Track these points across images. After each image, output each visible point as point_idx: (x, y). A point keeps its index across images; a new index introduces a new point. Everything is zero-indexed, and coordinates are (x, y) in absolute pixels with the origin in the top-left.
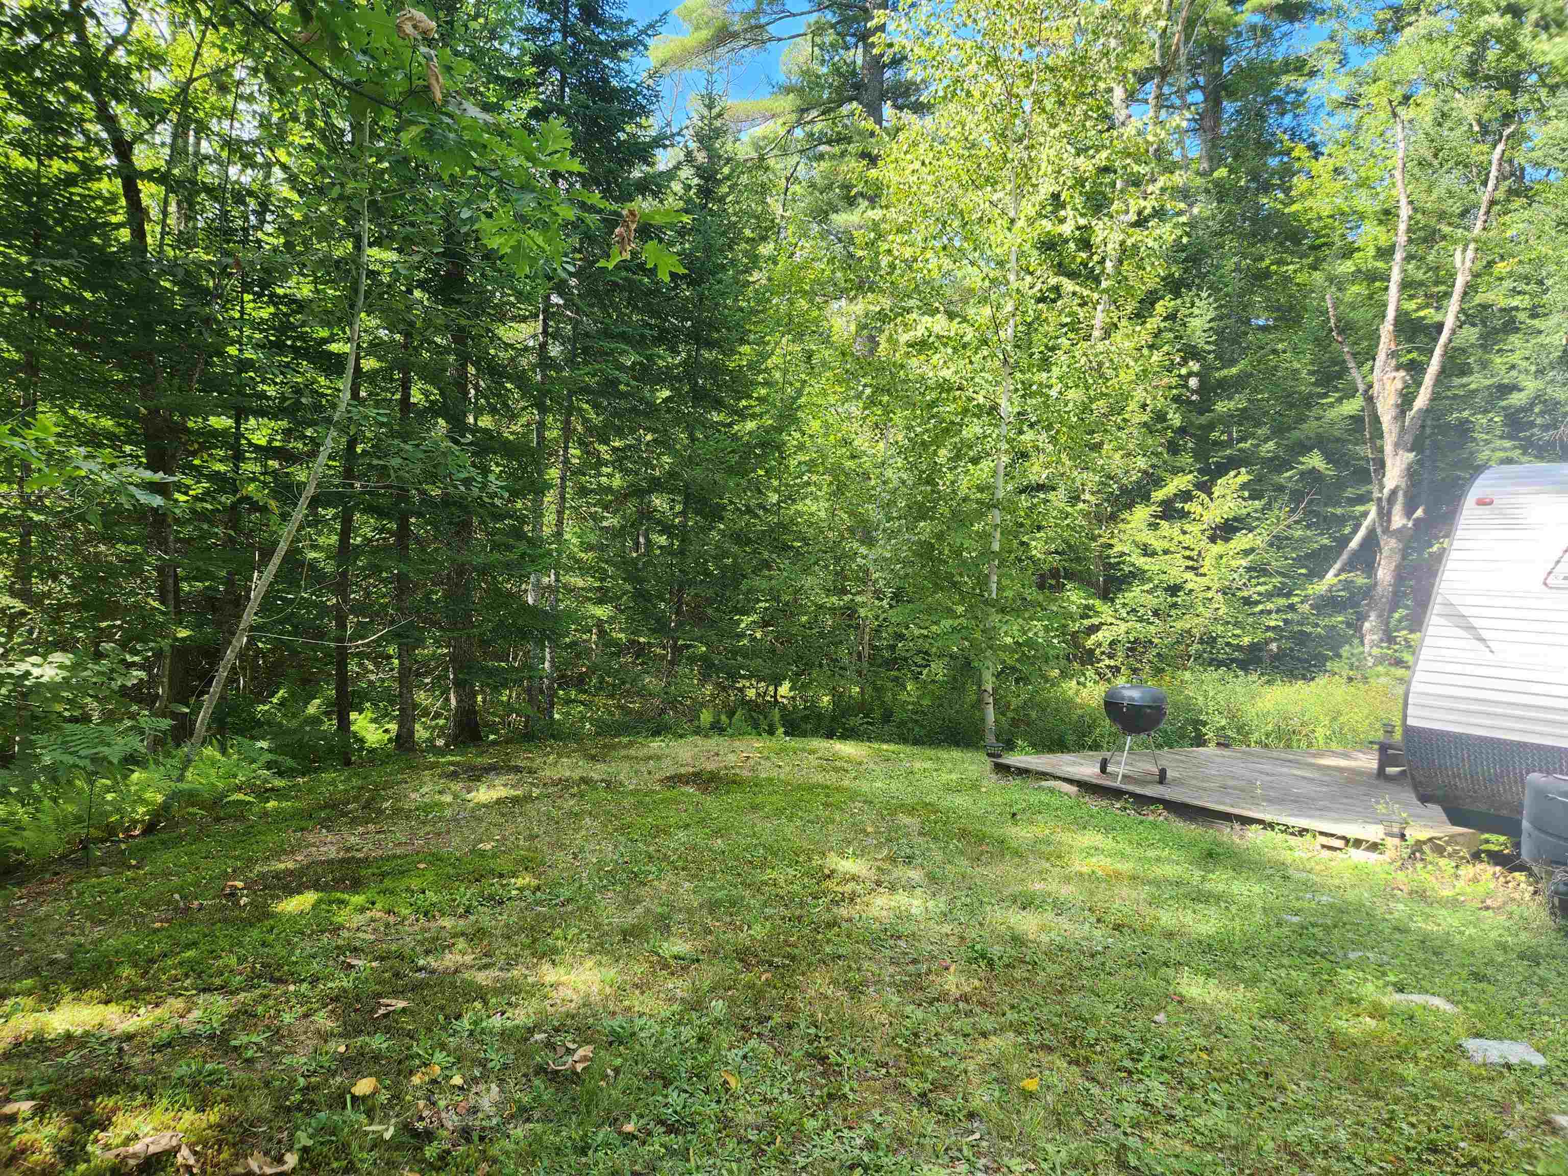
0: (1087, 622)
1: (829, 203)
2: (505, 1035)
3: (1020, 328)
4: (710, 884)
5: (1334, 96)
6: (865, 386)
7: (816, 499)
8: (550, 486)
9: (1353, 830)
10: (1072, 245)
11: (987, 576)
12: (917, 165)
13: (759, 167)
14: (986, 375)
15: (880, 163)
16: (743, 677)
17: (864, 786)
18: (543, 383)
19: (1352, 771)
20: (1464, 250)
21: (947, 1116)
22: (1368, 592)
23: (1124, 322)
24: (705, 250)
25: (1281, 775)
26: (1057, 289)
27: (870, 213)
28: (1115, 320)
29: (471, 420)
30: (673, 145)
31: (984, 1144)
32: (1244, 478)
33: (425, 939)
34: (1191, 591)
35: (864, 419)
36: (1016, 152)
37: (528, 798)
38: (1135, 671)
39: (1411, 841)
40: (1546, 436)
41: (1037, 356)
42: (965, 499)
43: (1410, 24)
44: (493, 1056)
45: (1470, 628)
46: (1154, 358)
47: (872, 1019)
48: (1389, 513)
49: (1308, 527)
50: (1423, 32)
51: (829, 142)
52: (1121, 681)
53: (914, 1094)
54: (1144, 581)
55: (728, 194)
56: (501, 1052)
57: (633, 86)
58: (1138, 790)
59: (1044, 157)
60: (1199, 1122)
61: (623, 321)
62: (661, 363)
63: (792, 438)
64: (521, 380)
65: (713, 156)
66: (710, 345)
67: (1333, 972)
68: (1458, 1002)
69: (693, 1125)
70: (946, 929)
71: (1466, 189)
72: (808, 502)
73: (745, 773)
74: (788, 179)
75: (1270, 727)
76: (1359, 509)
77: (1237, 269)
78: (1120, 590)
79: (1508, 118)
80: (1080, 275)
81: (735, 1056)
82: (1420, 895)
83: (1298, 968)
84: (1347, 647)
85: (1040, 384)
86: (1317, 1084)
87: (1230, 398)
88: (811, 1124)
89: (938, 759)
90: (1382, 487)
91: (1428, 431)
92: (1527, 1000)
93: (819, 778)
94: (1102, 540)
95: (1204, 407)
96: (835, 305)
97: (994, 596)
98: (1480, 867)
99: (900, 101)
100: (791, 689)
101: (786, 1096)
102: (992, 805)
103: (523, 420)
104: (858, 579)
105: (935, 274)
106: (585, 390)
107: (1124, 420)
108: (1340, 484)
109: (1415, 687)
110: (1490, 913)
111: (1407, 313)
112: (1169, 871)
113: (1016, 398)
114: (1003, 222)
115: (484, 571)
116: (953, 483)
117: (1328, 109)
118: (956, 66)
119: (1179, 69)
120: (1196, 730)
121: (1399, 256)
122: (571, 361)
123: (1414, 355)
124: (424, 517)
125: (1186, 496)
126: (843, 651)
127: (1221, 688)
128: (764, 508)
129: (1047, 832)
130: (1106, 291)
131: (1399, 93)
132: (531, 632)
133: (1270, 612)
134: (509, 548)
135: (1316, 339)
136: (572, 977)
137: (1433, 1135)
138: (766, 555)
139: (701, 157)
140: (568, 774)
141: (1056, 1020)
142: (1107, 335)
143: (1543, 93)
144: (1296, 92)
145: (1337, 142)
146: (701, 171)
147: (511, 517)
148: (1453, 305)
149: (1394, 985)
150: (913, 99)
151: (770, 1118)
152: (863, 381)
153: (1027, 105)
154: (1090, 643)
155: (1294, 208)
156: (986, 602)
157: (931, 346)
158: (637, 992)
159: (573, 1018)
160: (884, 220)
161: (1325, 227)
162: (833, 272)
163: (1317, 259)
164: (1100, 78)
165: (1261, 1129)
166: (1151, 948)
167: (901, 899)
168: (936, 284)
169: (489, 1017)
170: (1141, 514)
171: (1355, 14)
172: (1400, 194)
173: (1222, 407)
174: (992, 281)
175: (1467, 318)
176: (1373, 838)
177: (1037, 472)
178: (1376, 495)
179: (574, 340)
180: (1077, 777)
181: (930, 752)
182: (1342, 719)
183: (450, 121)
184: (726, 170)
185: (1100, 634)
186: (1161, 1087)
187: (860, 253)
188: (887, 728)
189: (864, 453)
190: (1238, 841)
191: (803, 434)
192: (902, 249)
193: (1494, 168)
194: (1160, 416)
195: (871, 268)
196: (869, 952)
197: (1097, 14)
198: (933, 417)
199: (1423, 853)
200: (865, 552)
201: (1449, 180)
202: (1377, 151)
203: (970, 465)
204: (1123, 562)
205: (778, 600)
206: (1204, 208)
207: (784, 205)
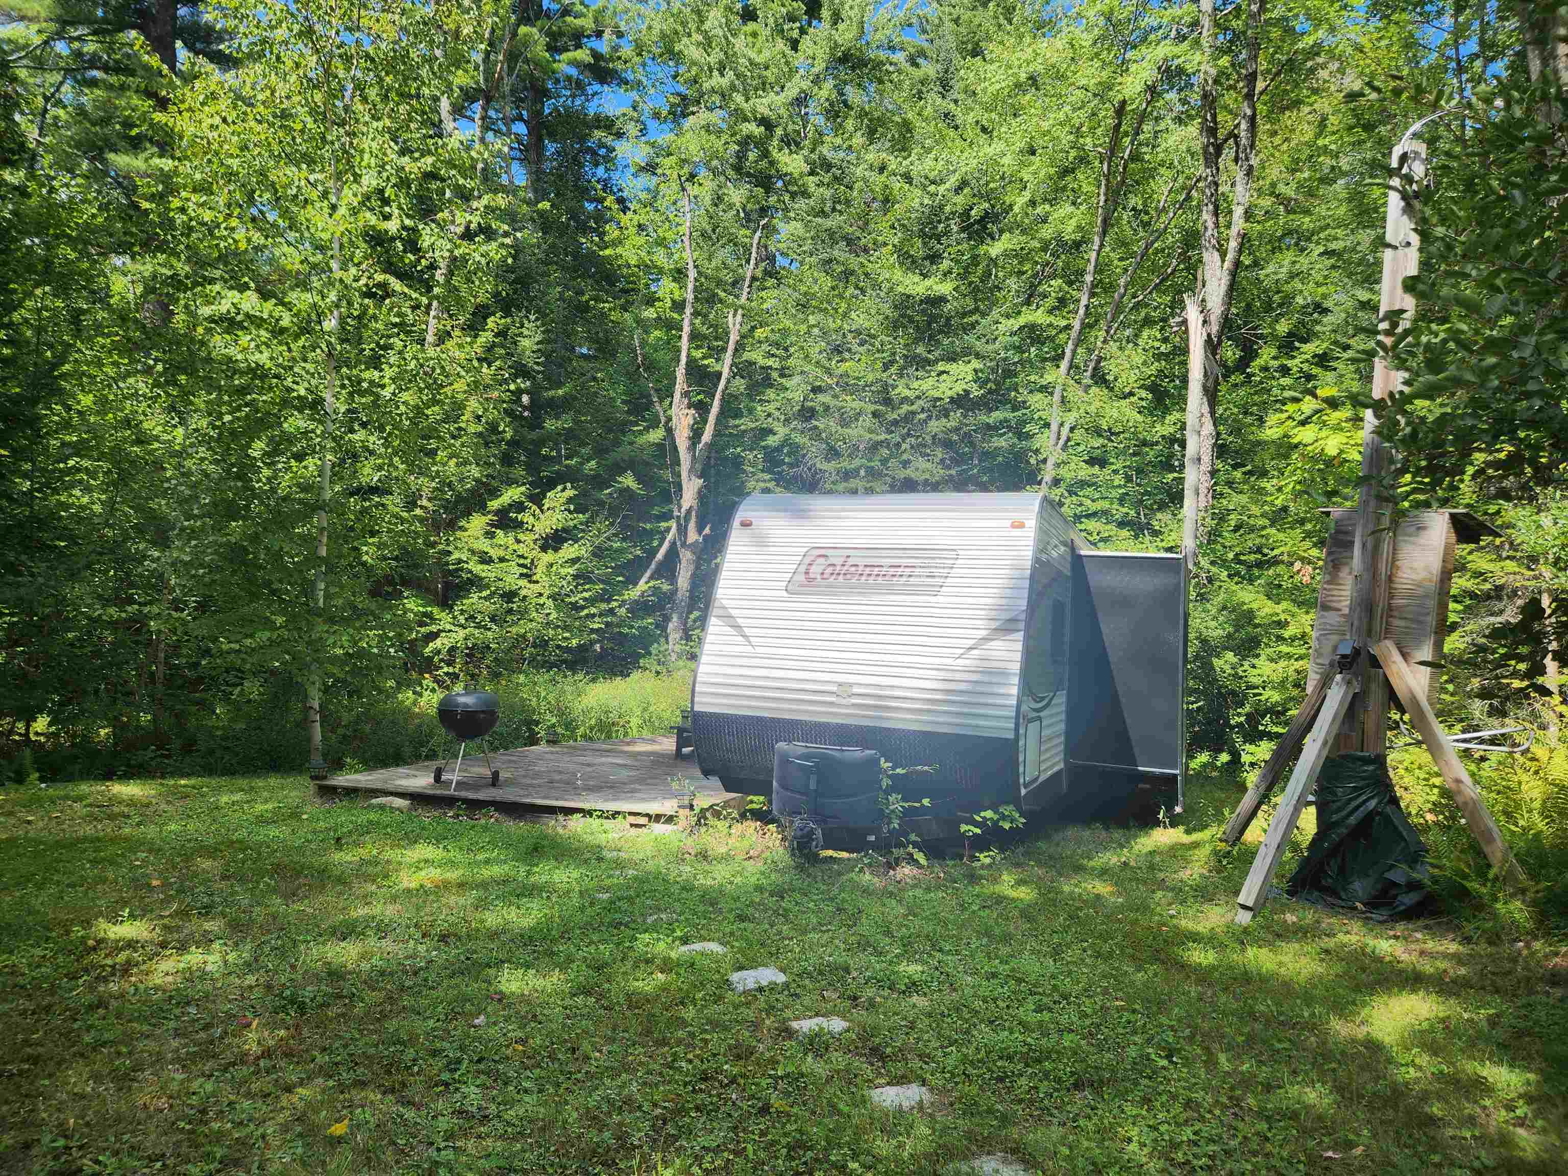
0: (425, 630)
1: (106, 140)
3: (346, 321)
5: (637, 160)
6: (156, 360)
7: (88, 489)
9: (654, 808)
10: (399, 245)
11: (313, 584)
12: (217, 120)
14: (308, 366)
15: (171, 108)
17: (151, 831)
19: (655, 754)
20: (734, 316)
22: (670, 597)
23: (457, 332)
25: (603, 764)
26: (383, 285)
27: (156, 161)
28: (449, 328)
32: (570, 493)
34: (525, 597)
35: (156, 398)
36: (335, 134)
38: (473, 676)
39: (697, 809)
40: (792, 472)
41: (366, 353)
42: (285, 499)
43: (693, 113)
45: (738, 628)
46: (485, 371)
47: (146, 1107)
48: (686, 527)
49: (624, 539)
50: (703, 123)
51: (106, 68)
52: (459, 688)
54: (481, 588)
58: (471, 795)
59: (366, 146)
60: (511, 1114)
63: (53, 413)
67: (633, 939)
68: (728, 943)
70: (250, 980)
71: (735, 263)
72: (77, 492)
74: (47, 99)
75: (593, 722)
76: (664, 525)
77: (561, 298)
78: (459, 597)
79: (763, 211)
80: (408, 278)
82: (703, 856)
83: (605, 942)
84: (655, 645)
85: (371, 382)
86: (615, 1047)
87: (557, 418)
89: (252, 788)
90: (680, 508)
91: (712, 462)
92: (775, 930)
93: (88, 830)
94: (441, 547)
95: (535, 423)
96: (117, 261)
97: (321, 603)
98: (749, 823)
99: (197, 45)
100: (50, 724)
102: (314, 832)
104: (147, 586)
105: (243, 246)
107: (459, 429)
108: (650, 502)
109: (700, 677)
110: (751, 862)
111: (696, 360)
112: (496, 871)
113: (343, 394)
114: (324, 206)
116: (270, 480)
117: (633, 170)
118: (263, 24)
119: (503, 97)
120: (530, 730)
121: (688, 310)
123: (701, 397)
125: (519, 507)
126: (130, 673)
127: (552, 688)
128: (10, 499)
129: (375, 852)
130: (437, 297)
131: (686, 170)
133: (594, 616)
135: (628, 373)
137: (705, 1066)
141: (372, 1051)
142: (440, 342)
143: (787, 198)
144: (606, 147)
145: (640, 201)
148: (728, 357)
149: (681, 938)
150: (213, 47)
152: (154, 354)
153: (348, 88)
154: (428, 651)
155: (608, 252)
156: (318, 613)
157: (239, 325)
160: (176, 172)
161: (633, 275)
162: (109, 220)
163: (627, 302)
164: (424, 83)
165: (566, 1103)
166: (474, 952)
167: (194, 957)
168: (245, 257)
170: (477, 523)
171: (652, 91)
172: (688, 257)
173: (550, 424)
174: (313, 267)
175: (739, 370)
176: (670, 813)
177: (369, 474)
178: (676, 513)
180: (411, 790)
181: (243, 782)
182: (651, 709)
185: (438, 643)
186: (477, 1091)
187: (145, 205)
188: (188, 760)
189: (157, 438)
190: (561, 831)
191: (69, 408)
192: (200, 211)
193: (754, 250)
194: (493, 428)
195: (161, 225)
196: (145, 1028)
197: (418, 18)
198: (247, 405)
199: (706, 819)
200: (156, 554)
201: (724, 254)
202: (671, 217)
203: (293, 463)
204: (462, 569)
205: (32, 613)
206: (529, 235)
207: (41, 129)
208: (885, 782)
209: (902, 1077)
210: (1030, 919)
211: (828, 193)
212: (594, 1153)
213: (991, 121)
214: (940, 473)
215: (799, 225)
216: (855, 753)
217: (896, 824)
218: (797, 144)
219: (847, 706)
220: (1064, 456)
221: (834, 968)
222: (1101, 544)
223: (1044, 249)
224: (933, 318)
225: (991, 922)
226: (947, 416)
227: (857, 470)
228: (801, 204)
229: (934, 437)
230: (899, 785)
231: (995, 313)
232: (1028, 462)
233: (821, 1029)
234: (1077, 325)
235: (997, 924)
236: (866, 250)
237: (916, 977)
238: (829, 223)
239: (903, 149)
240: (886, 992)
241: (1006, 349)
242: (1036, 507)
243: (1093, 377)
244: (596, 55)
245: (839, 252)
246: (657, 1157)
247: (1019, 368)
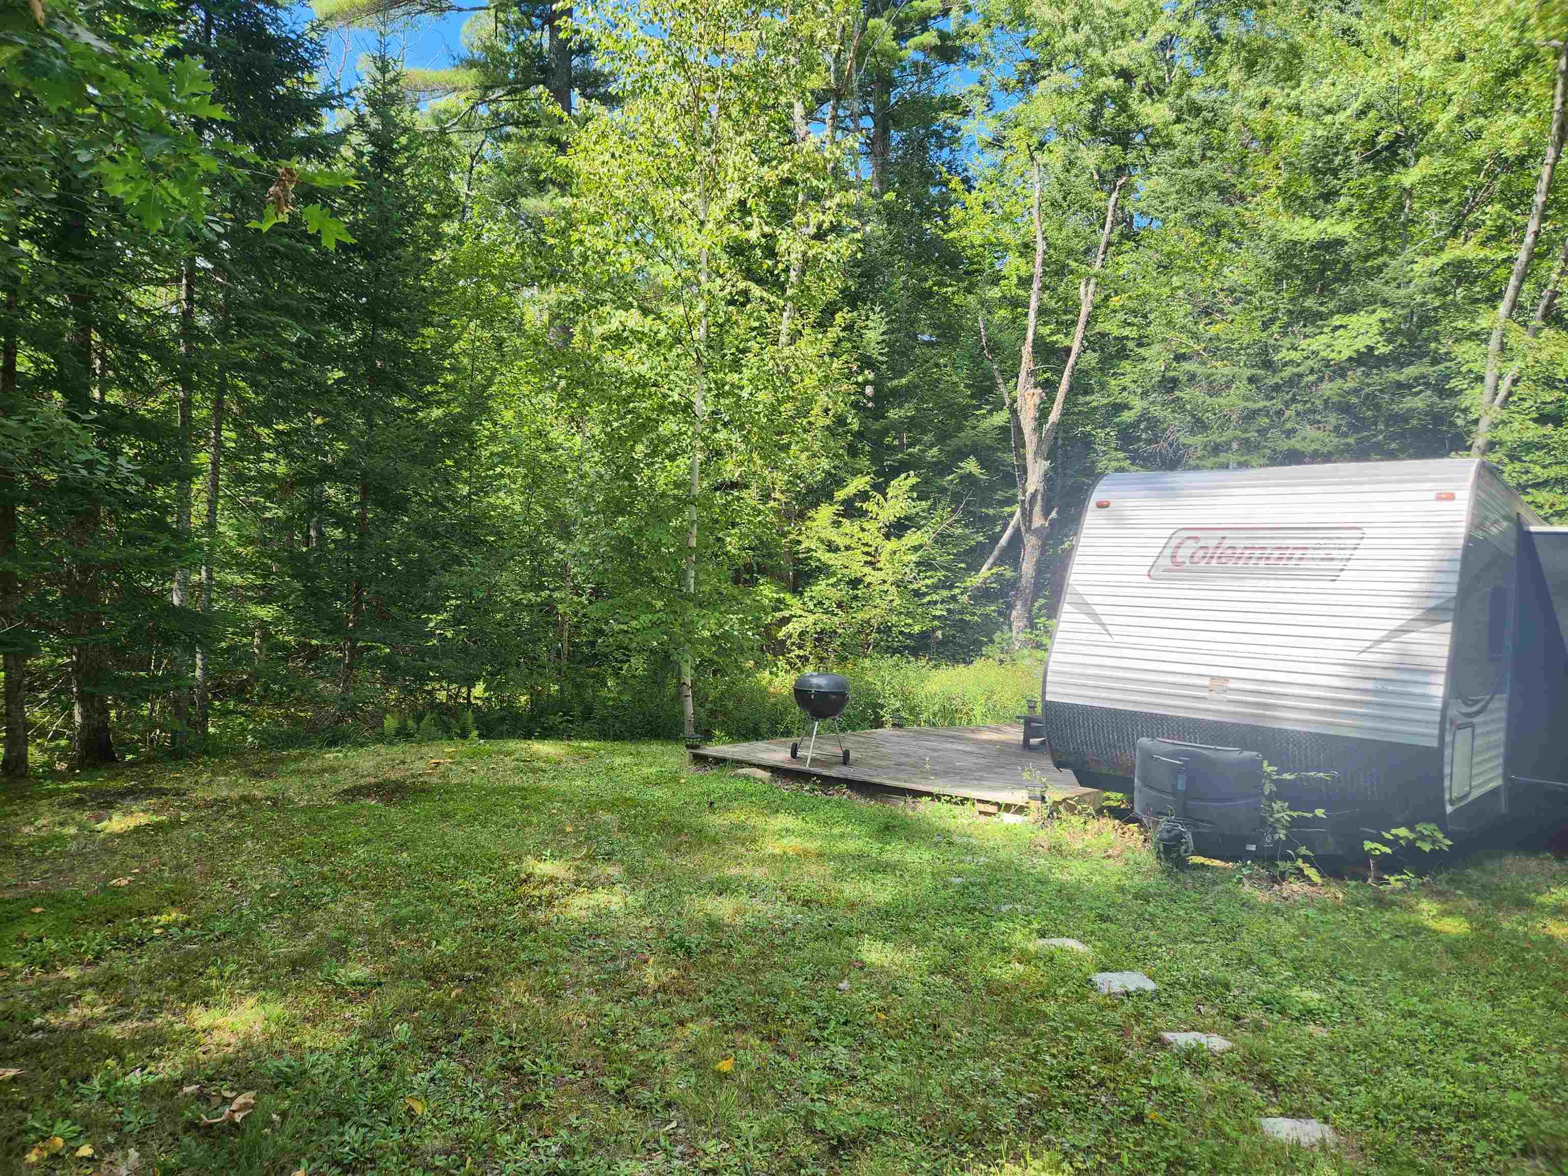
0: (778, 615)
1: (518, 187)
2: (146, 1093)
3: (712, 329)
4: (394, 901)
5: (984, 136)
6: (560, 377)
7: (510, 492)
8: (199, 472)
9: (1004, 797)
10: (758, 252)
11: (685, 571)
12: (607, 157)
13: (441, 141)
14: (681, 374)
15: (570, 151)
16: (432, 679)
17: (563, 786)
18: (188, 355)
19: (1002, 743)
20: (1087, 285)
21: (644, 1109)
22: (1013, 584)
23: (808, 330)
24: (380, 223)
25: (946, 750)
26: (745, 293)
27: (560, 200)
28: (800, 327)
29: (96, 394)
30: (341, 107)
31: (681, 1131)
32: (913, 480)
33: (43, 994)
34: (869, 584)
35: (559, 411)
36: (703, 154)
37: (175, 824)
38: (821, 659)
39: (1049, 802)
40: (1150, 448)
41: (729, 357)
42: (663, 495)
43: (1044, 78)
44: (132, 1118)
45: (1094, 615)
46: (835, 365)
47: (569, 1021)
48: (1031, 511)
49: (966, 526)
50: (1054, 86)
51: (516, 124)
52: (809, 670)
53: (612, 1092)
54: (829, 575)
55: (406, 166)
56: (142, 1112)
57: (293, 36)
58: (826, 772)
59: (730, 162)
60: (877, 1078)
61: (286, 294)
62: (331, 341)
63: (484, 428)
64: (160, 351)
65: (388, 122)
66: (388, 324)
67: (988, 925)
68: (1088, 942)
69: (372, 1161)
70: (646, 921)
71: (1088, 230)
72: (502, 494)
73: (435, 780)
74: (473, 158)
75: (936, 708)
76: (1007, 510)
77: (905, 287)
78: (808, 584)
79: (1120, 170)
80: (767, 283)
81: (420, 1079)
82: (1057, 850)
83: (961, 925)
84: (998, 633)
85: (732, 385)
86: (975, 1030)
87: (901, 406)
88: (503, 1140)
89: (639, 753)
90: (1024, 492)
91: (1060, 442)
92: (1140, 935)
93: (516, 781)
94: (792, 537)
95: (878, 414)
96: (526, 293)
97: (692, 589)
98: (1104, 821)
99: (589, 90)
100: (485, 690)
101: (477, 1114)
102: (691, 796)
103: (164, 397)
104: (555, 574)
105: (628, 268)
106: (242, 366)
107: (810, 423)
108: (992, 488)
109: (1052, 667)
110: (1111, 861)
111: (1043, 337)
112: (851, 846)
113: (710, 397)
114: (694, 223)
115: (114, 566)
116: (650, 479)
117: (979, 147)
118: (643, 62)
119: (852, 94)
120: (876, 713)
121: (1036, 285)
122: (222, 332)
123: (1049, 374)
124: (35, 505)
125: (864, 496)
126: (542, 649)
127: (896, 673)
128: (453, 500)
129: (743, 818)
130: (791, 298)
131: (1034, 140)
132: (178, 637)
133: (936, 603)
134: (145, 540)
135: (971, 356)
136: (230, 1019)
137: (1071, 1063)
138: (456, 550)
139: (374, 123)
140: (225, 794)
141: (749, 999)
142: (792, 341)
143: (1147, 151)
144: (952, 128)
145: (985, 179)
146: (373, 137)
147: (149, 506)
148: (1079, 331)
149: (1038, 931)
150: (602, 90)
151: (460, 1139)
152: (558, 372)
153: (714, 109)
154: (781, 635)
155: (952, 235)
156: (687, 597)
157: (625, 341)
158: (308, 1026)
159: (231, 1063)
160: (575, 209)
161: (978, 255)
162: (523, 257)
163: (971, 284)
164: (781, 92)
165: (930, 1077)
166: (835, 920)
167: (600, 897)
168: (629, 279)
169: (125, 1074)
170: (825, 513)
171: (1000, 62)
172: (1036, 229)
173: (893, 414)
174: (685, 281)
175: (1090, 344)
176: (1021, 803)
177: (730, 470)
178: (1020, 497)
179: (226, 309)
180: (771, 763)
181: (631, 747)
182: (995, 697)
183: (55, 45)
184: (404, 140)
185: (790, 626)
186: (844, 1051)
187: (551, 241)
188: (586, 725)
189: (560, 446)
190: (910, 813)
191: (495, 424)
192: (594, 241)
193: (1110, 214)
194: (841, 421)
195: (562, 257)
196: (566, 954)
197: (777, 30)
198: (630, 412)
199: (1059, 812)
200: (563, 547)
201: (1075, 221)
202: (1018, 190)
203: (667, 461)
204: (810, 558)
205: (471, 597)
206: (876, 227)
207: (469, 184)
208: (1268, 788)
209: (1299, 1110)
210: (1458, 956)
211: (1195, 140)
212: (960, 1131)
213: (1405, 29)
214: (1334, 441)
215: (1161, 180)
216: (1233, 754)
217: (1282, 834)
218: (1161, 92)
219: (1219, 702)
220: (1505, 415)
221: (1211, 983)
222: (1555, 519)
223: (1476, 170)
224: (1326, 266)
225: (1408, 955)
226: (1343, 376)
227: (1228, 444)
228: (1165, 156)
229: (1326, 402)
230: (1283, 791)
231: (1409, 252)
232: (1453, 424)
233: (1202, 1045)
234: (1522, 256)
235: (1415, 957)
236: (1242, 198)
237: (1312, 1005)
238: (1197, 173)
239: (1290, 78)
240: (1276, 1017)
241: (1424, 293)
242: (1471, 476)
243: (1544, 317)
244: (943, 36)
245: (1210, 203)
246: (1024, 1146)
247: (1441, 313)
